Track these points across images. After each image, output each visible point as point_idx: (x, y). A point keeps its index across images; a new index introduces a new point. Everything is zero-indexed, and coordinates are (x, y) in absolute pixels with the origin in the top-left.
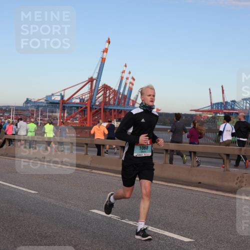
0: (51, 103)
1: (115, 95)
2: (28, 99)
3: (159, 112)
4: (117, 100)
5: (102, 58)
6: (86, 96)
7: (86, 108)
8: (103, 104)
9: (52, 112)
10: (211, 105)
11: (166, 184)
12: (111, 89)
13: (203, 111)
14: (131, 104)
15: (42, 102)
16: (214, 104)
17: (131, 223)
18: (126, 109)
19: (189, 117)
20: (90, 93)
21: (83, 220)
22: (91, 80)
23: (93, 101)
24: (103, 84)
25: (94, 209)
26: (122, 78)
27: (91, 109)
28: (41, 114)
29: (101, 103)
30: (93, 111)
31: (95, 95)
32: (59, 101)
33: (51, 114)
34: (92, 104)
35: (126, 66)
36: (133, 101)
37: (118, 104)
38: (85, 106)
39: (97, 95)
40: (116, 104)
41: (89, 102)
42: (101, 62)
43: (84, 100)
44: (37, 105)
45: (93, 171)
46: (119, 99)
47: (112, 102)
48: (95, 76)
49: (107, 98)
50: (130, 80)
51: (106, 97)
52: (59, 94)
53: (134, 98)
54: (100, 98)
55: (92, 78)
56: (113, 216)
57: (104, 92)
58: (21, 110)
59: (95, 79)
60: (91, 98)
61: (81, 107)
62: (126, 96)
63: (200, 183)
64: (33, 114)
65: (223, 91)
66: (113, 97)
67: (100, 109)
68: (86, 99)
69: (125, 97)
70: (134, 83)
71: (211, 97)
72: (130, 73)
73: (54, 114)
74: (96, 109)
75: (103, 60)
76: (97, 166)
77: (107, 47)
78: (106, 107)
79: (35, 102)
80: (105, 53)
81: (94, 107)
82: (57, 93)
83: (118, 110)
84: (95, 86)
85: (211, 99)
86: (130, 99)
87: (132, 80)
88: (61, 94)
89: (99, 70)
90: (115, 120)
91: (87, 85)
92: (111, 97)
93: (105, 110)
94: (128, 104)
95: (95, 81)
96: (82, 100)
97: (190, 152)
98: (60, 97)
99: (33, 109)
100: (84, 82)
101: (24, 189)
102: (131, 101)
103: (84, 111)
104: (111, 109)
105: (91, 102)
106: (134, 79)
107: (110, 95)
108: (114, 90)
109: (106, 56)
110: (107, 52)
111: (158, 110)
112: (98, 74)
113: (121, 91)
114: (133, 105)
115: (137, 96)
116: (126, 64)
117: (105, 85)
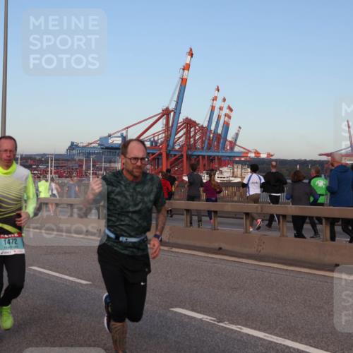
0: (107, 148)
1: (202, 134)
2: (72, 143)
3: (272, 158)
4: (206, 142)
5: (182, 79)
6: (160, 136)
7: (161, 154)
8: (185, 148)
9: (110, 162)
10: (351, 146)
11: (285, 267)
12: (198, 124)
14: (228, 148)
15: (94, 148)
17: (233, 327)
18: (220, 154)
20: (164, 133)
21: (160, 324)
22: (166, 113)
23: (171, 144)
24: (185, 117)
25: (176, 306)
27: (168, 155)
28: (93, 166)
29: (182, 147)
30: (172, 159)
31: (172, 136)
32: (120, 144)
33: (108, 165)
34: (169, 148)
35: (218, 90)
36: (230, 142)
37: (209, 148)
38: (158, 152)
39: (176, 134)
40: (205, 148)
41: (165, 145)
43: (156, 142)
44: (87, 152)
45: (174, 250)
46: (209, 139)
47: (199, 145)
48: (172, 107)
49: (192, 139)
50: (226, 111)
51: (190, 138)
52: (119, 134)
53: (233, 138)
54: (181, 139)
55: (167, 109)
56: (205, 317)
57: (187, 130)
58: (63, 160)
59: (172, 111)
60: (167, 139)
61: (153, 154)
62: (220, 135)
64: (81, 166)
66: (201, 138)
67: (182, 155)
68: (159, 141)
69: (218, 137)
70: (232, 115)
72: (224, 100)
73: (113, 165)
74: (175, 155)
75: (184, 82)
76: (180, 241)
77: (188, 62)
78: (190, 153)
79: (83, 147)
80: (186, 72)
81: (172, 153)
82: (116, 133)
83: (209, 157)
84: (173, 121)
86: (225, 139)
87: (228, 112)
88: (122, 135)
90: (204, 172)
91: (161, 120)
92: (197, 137)
93: (189, 157)
94: (224, 148)
95: (172, 114)
96: (154, 143)
98: (120, 139)
99: (81, 158)
100: (155, 116)
101: (71, 279)
103: (158, 159)
104: (198, 156)
105: (168, 145)
106: (231, 110)
107: (195, 133)
108: (202, 126)
109: (187, 76)
110: (189, 70)
111: (269, 155)
112: (177, 102)
113: (213, 128)
114: (232, 148)
115: (237, 134)
116: (218, 87)
117: (187, 118)
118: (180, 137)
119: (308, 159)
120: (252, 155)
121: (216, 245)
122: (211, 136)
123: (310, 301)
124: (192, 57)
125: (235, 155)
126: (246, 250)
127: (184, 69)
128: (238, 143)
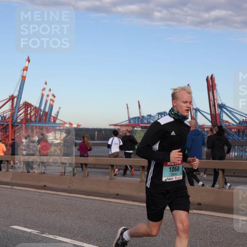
1: (36, 112)
3: (80, 127)
4: (38, 117)
5: (23, 76)
6: (7, 114)
7: (8, 125)
8: (24, 121)
10: (129, 120)
11: (85, 197)
12: (32, 106)
13: (121, 126)
14: (52, 121)
16: (131, 119)
18: (47, 125)
19: (108, 132)
20: (11, 111)
21: (3, 237)
22: (12, 98)
23: (15, 118)
24: (24, 101)
25: (15, 225)
26: (43, 95)
27: (13, 126)
29: (22, 120)
31: (16, 113)
34: (14, 121)
35: (46, 84)
36: (54, 117)
38: (6, 124)
39: (18, 112)
40: (37, 121)
41: (11, 119)
42: (22, 80)
43: (5, 117)
45: (15, 187)
46: (40, 116)
47: (33, 119)
48: (16, 94)
49: (29, 116)
50: (51, 97)
51: (27, 114)
53: (55, 115)
54: (22, 115)
55: (13, 96)
56: (33, 231)
57: (26, 109)
59: (16, 97)
60: (12, 115)
61: (3, 125)
62: (47, 113)
63: (118, 194)
65: (139, 106)
66: (35, 114)
67: (22, 126)
68: (7, 117)
69: (46, 114)
70: (55, 100)
71: (128, 112)
72: (50, 90)
75: (24, 78)
76: (18, 182)
77: (27, 65)
80: (25, 72)
81: (15, 124)
83: (40, 126)
84: (16, 104)
85: (128, 114)
86: (50, 115)
87: (52, 98)
89: (20, 88)
91: (9, 102)
94: (49, 121)
95: (16, 99)
96: (3, 118)
97: (82, 164)
100: (5, 100)
102: (52, 118)
103: (6, 128)
104: (33, 126)
105: (13, 119)
106: (54, 96)
107: (31, 112)
108: (35, 107)
109: (26, 74)
110: (27, 71)
111: (78, 125)
112: (19, 91)
113: (42, 108)
114: (55, 121)
115: (58, 112)
116: (46, 82)
117: (25, 102)
118: (21, 114)
119: (102, 128)
120: (67, 125)
121: (42, 184)
122: (42, 113)
123: (100, 218)
124: (29, 62)
125: (57, 125)
126: (62, 187)
127: (24, 70)
128: (58, 118)
